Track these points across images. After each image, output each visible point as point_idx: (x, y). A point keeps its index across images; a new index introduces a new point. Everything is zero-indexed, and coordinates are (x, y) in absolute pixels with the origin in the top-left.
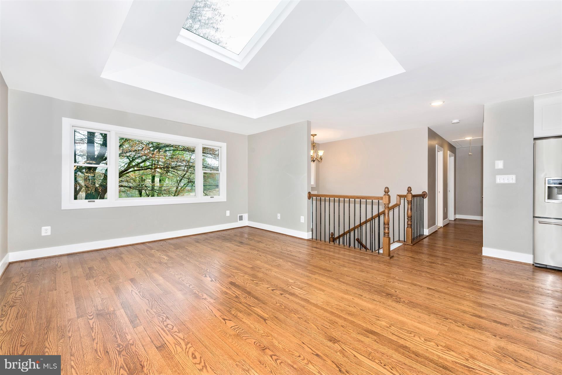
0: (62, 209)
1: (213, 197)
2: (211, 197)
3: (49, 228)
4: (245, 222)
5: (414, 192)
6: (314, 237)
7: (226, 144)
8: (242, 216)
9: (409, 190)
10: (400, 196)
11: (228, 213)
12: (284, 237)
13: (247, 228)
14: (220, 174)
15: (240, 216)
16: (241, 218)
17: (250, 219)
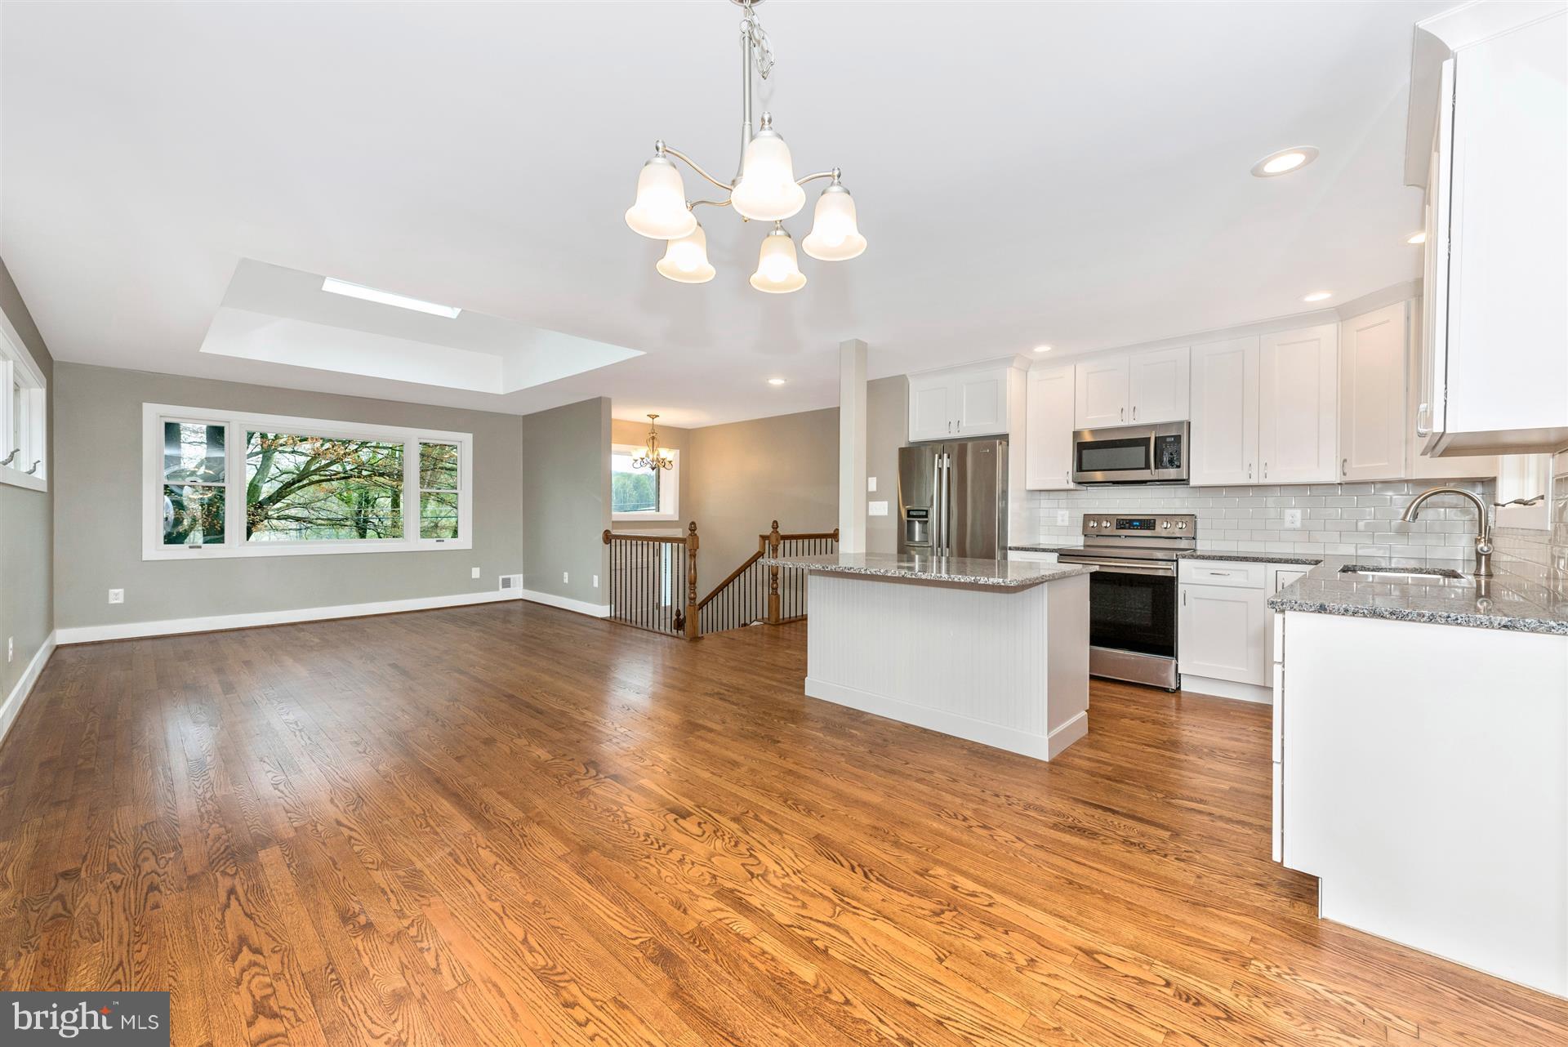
0: (143, 559)
1: (443, 541)
2: (437, 541)
3: (121, 591)
4: (517, 591)
5: (782, 531)
6: (613, 614)
7: (471, 435)
8: (509, 579)
9: (775, 525)
10: (764, 538)
11: (476, 573)
12: (556, 613)
13: (520, 603)
14: (460, 495)
15: (503, 579)
16: (507, 583)
17: (528, 584)
